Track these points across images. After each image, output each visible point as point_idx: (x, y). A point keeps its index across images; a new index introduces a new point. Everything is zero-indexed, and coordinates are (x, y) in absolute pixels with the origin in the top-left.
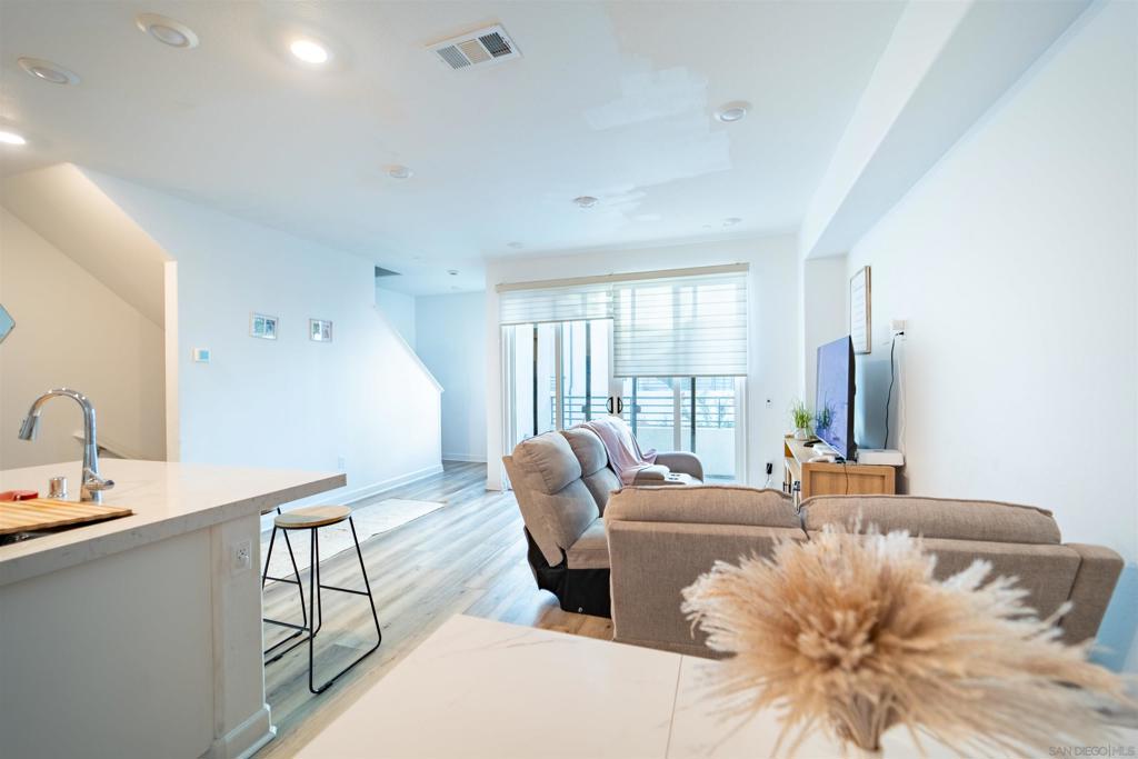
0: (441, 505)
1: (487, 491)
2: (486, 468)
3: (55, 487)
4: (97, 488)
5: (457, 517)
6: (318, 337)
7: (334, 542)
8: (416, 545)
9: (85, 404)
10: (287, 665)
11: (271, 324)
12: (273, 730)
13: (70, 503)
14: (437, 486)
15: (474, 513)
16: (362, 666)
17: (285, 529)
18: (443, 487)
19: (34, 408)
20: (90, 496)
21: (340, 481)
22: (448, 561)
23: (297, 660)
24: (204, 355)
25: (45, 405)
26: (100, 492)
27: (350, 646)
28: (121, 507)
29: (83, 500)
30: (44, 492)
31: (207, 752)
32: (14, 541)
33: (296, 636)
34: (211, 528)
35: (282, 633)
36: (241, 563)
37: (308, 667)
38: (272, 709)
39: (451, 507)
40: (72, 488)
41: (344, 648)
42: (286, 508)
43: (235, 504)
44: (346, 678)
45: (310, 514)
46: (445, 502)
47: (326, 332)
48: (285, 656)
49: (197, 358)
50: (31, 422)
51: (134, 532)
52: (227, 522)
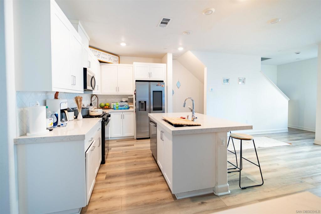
0: (289, 144)
1: (314, 144)
2: (315, 134)
3: (188, 117)
4: (194, 118)
5: (297, 151)
6: (240, 83)
7: (247, 145)
8: (277, 156)
9: (193, 100)
10: (232, 176)
11: (227, 80)
12: (229, 191)
13: (190, 121)
14: (286, 137)
15: (307, 152)
16: (256, 188)
17: (232, 137)
18: (289, 137)
19: (185, 101)
20: (193, 120)
21: (251, 128)
22: (293, 167)
23: (236, 176)
24: (212, 89)
25: (187, 100)
26: (195, 120)
27: (252, 180)
28: (199, 124)
29: (192, 121)
30: (186, 118)
31: (214, 187)
32: (183, 126)
33: (235, 169)
34: (216, 133)
35: (230, 166)
36: (222, 144)
37: (239, 179)
38: (229, 185)
39: (293, 146)
40: (190, 118)
41: (250, 179)
42: (233, 132)
43: (221, 128)
44: (251, 189)
45: (240, 135)
46: (291, 143)
47: (243, 81)
48: (231, 173)
49: (210, 90)
50: (185, 103)
51: (202, 130)
52: (220, 132)
